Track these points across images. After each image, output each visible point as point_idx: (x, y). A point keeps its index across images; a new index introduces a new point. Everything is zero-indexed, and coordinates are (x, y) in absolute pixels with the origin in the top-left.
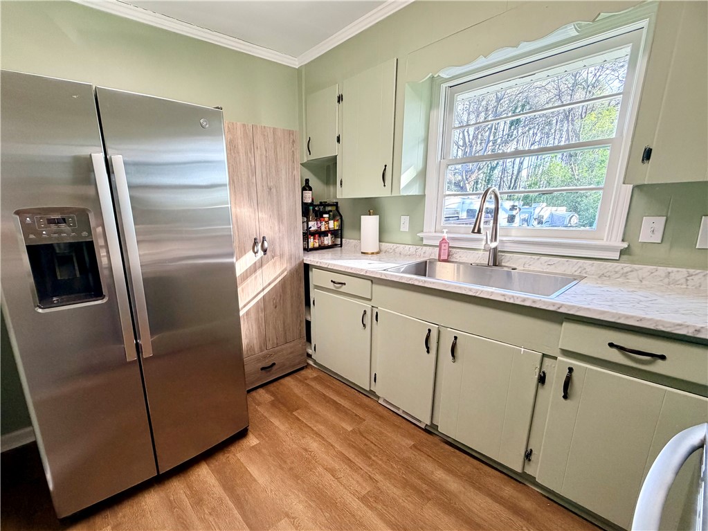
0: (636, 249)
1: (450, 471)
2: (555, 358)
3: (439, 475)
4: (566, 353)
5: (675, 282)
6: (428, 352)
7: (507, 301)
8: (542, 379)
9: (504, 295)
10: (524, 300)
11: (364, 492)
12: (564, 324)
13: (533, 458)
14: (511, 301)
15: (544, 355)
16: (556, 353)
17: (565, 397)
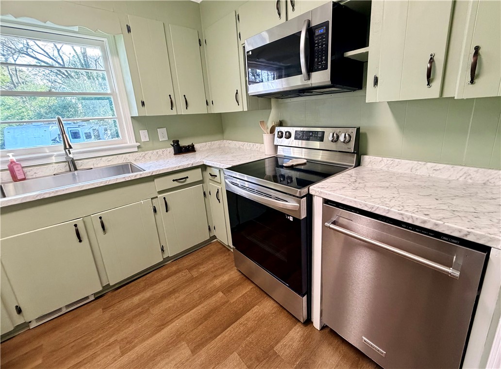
0: (143, 146)
1: (137, 294)
2: (157, 197)
3: (136, 300)
4: (160, 192)
5: (160, 156)
6: (80, 241)
7: (127, 180)
8: (155, 211)
9: (124, 178)
10: (136, 176)
12: (155, 180)
13: (164, 249)
14: (130, 179)
15: (152, 199)
16: (156, 194)
17: (167, 211)
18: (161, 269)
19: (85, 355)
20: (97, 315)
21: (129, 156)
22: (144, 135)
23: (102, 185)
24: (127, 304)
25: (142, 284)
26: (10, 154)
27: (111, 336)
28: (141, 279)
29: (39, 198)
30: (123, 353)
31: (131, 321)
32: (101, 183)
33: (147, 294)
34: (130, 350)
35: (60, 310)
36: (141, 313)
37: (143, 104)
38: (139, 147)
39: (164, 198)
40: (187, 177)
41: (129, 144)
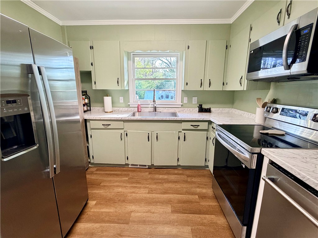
0: (184, 105)
1: (162, 174)
2: (181, 132)
3: (161, 176)
4: (183, 130)
5: (191, 111)
6: (149, 141)
7: (170, 119)
8: (179, 138)
9: (169, 118)
10: (174, 119)
11: (147, 192)
12: (182, 123)
13: (179, 160)
14: (171, 119)
15: (179, 132)
16: (181, 130)
17: (184, 141)
18: (175, 169)
19: (138, 185)
20: (146, 174)
21: (177, 109)
22: (186, 100)
23: (161, 119)
24: (157, 176)
25: (165, 172)
26: (139, 102)
27: (148, 184)
28: (166, 169)
29: (141, 119)
30: (148, 193)
31: (156, 183)
32: (160, 118)
33: (166, 177)
34: (151, 194)
35: (137, 165)
36: (160, 183)
37: (187, 84)
38: (182, 105)
39: (185, 133)
40: (199, 126)
41: (178, 103)
